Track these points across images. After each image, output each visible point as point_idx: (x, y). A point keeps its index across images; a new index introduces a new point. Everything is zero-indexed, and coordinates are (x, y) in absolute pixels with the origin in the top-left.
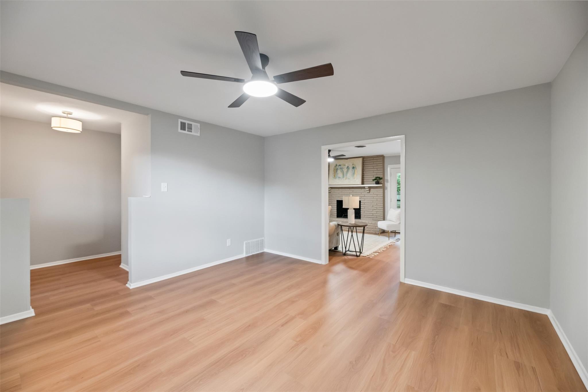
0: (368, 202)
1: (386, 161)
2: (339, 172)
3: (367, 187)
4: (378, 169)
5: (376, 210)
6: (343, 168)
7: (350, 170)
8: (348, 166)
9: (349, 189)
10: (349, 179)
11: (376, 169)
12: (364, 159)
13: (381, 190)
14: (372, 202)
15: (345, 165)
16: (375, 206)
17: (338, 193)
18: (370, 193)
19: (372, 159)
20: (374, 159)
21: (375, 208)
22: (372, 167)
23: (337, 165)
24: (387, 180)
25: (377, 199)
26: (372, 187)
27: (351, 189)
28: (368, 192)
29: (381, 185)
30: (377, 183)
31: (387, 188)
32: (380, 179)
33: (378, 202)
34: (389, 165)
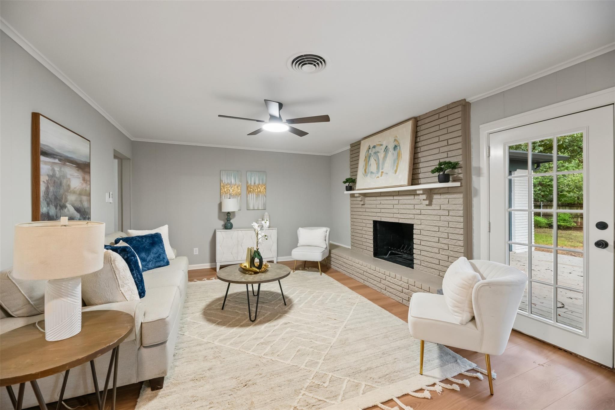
0: (428, 228)
1: (475, 115)
2: (372, 162)
3: (421, 192)
4: (450, 142)
5: (447, 253)
6: (378, 152)
7: (390, 152)
8: (387, 146)
9: (391, 198)
10: (387, 173)
11: (445, 143)
12: (419, 123)
13: (458, 199)
14: (436, 229)
15: (381, 145)
16: (445, 242)
17: (374, 206)
18: (433, 207)
19: (436, 117)
20: (442, 115)
21: (443, 246)
22: (437, 139)
23: (370, 148)
24: (479, 169)
25: (449, 222)
26: (436, 191)
27: (395, 198)
28: (427, 202)
29: (458, 184)
30: (445, 179)
31: (477, 192)
32: (454, 166)
33: (451, 231)
34: (481, 126)
